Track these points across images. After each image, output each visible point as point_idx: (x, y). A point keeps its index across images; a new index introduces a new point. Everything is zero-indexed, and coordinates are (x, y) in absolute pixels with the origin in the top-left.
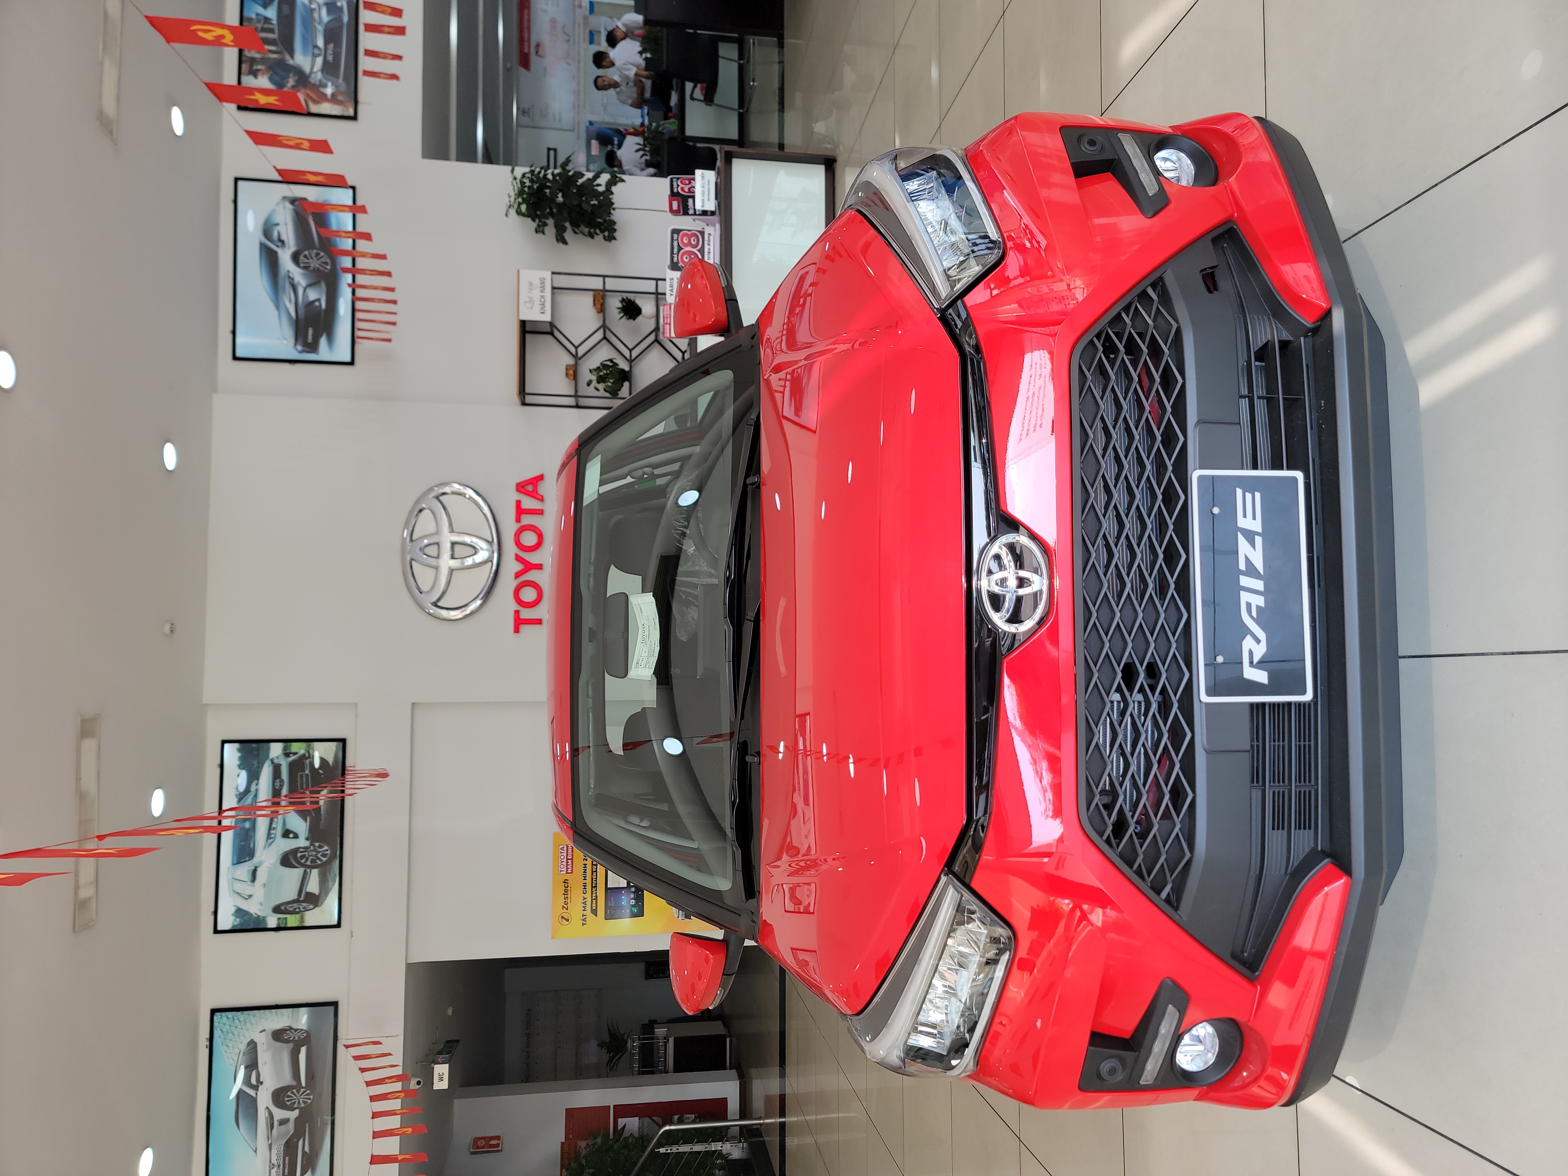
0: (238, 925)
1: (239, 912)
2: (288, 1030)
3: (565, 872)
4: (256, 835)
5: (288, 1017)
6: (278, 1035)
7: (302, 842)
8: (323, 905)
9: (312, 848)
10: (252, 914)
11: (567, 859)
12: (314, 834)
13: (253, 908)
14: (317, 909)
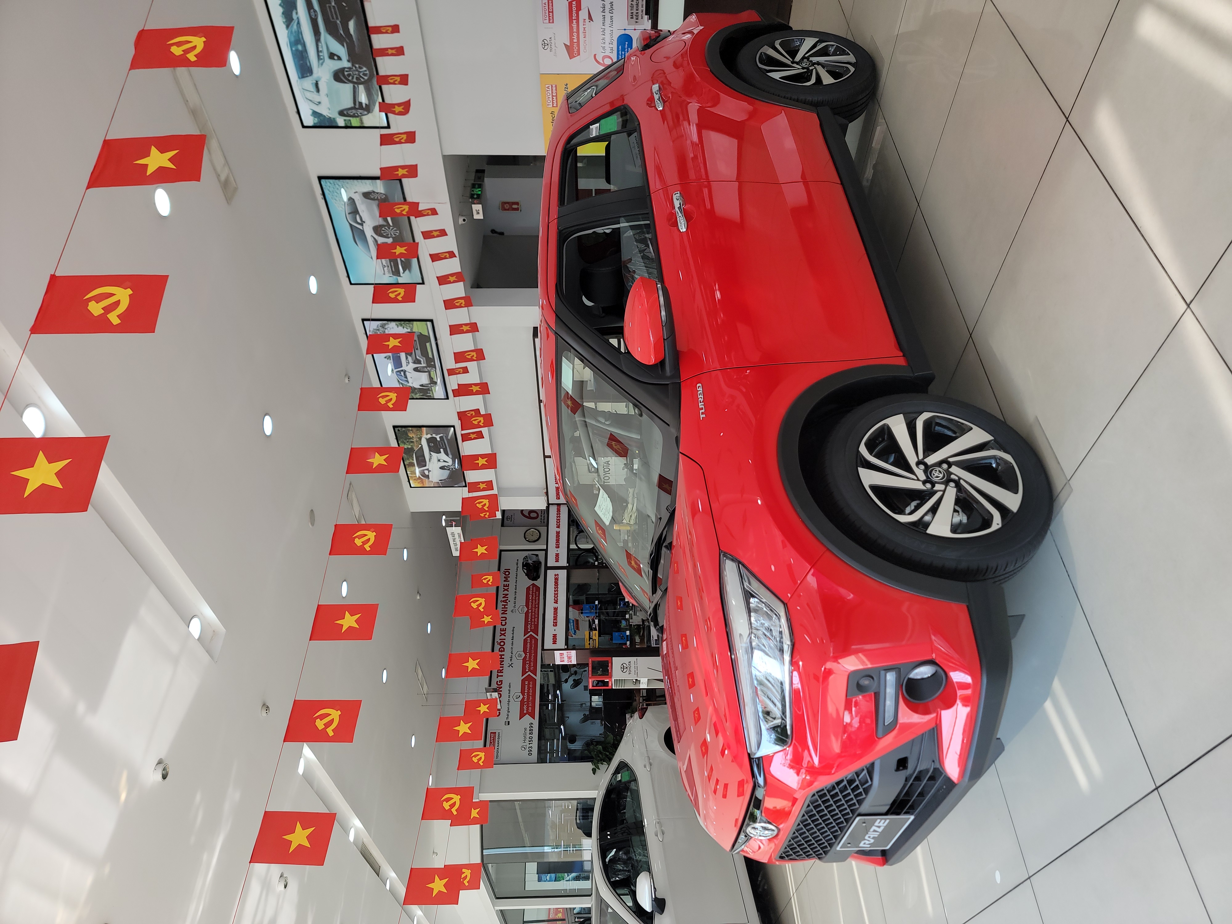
0: (317, 123)
1: (315, 114)
2: (372, 193)
3: (551, 106)
4: (309, 55)
5: (370, 185)
6: (367, 195)
7: (345, 63)
8: (374, 112)
9: (354, 68)
10: (325, 116)
11: (553, 96)
12: (353, 57)
13: (325, 111)
14: (370, 114)
